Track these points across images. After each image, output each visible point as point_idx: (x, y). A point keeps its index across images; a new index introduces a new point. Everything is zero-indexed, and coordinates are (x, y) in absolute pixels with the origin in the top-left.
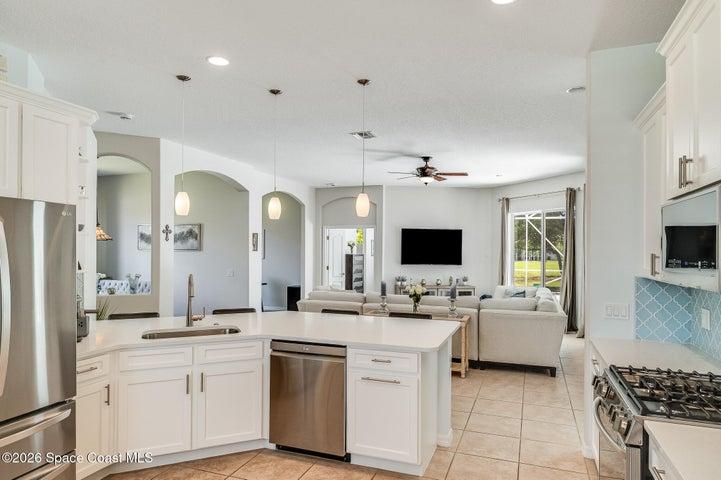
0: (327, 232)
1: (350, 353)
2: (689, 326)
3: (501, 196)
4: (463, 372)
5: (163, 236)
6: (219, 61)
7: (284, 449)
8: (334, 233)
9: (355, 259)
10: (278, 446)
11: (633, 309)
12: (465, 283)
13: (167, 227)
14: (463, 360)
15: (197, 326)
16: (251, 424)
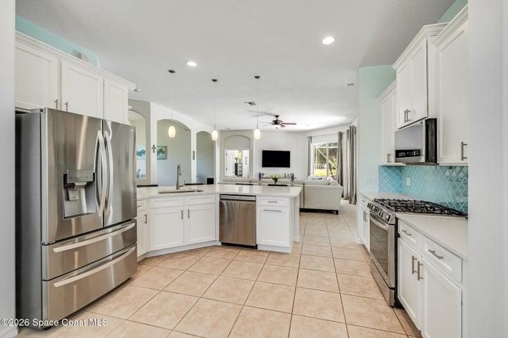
0: (226, 151)
1: (258, 199)
2: (401, 186)
3: (308, 136)
5: (152, 150)
6: (192, 64)
7: (225, 244)
8: (229, 152)
9: (238, 165)
10: (222, 243)
11: (377, 179)
13: (154, 146)
15: (181, 189)
16: (211, 234)
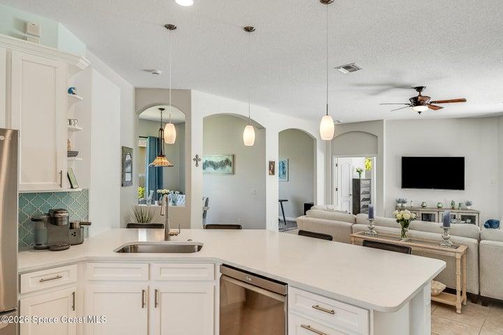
0: (335, 160)
4: (459, 307)
5: (194, 163)
8: (341, 161)
9: (363, 183)
12: (469, 207)
13: (197, 156)
14: (458, 293)
